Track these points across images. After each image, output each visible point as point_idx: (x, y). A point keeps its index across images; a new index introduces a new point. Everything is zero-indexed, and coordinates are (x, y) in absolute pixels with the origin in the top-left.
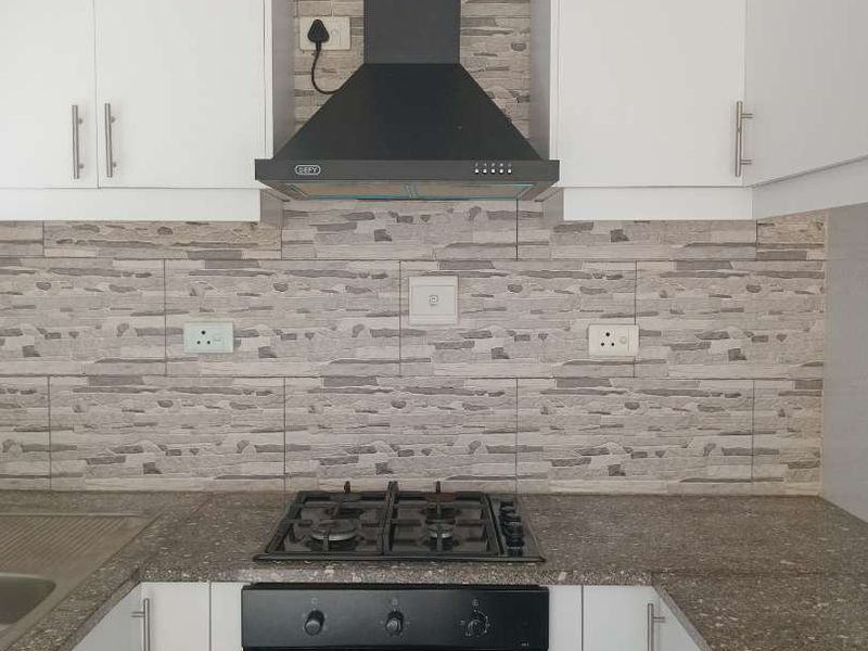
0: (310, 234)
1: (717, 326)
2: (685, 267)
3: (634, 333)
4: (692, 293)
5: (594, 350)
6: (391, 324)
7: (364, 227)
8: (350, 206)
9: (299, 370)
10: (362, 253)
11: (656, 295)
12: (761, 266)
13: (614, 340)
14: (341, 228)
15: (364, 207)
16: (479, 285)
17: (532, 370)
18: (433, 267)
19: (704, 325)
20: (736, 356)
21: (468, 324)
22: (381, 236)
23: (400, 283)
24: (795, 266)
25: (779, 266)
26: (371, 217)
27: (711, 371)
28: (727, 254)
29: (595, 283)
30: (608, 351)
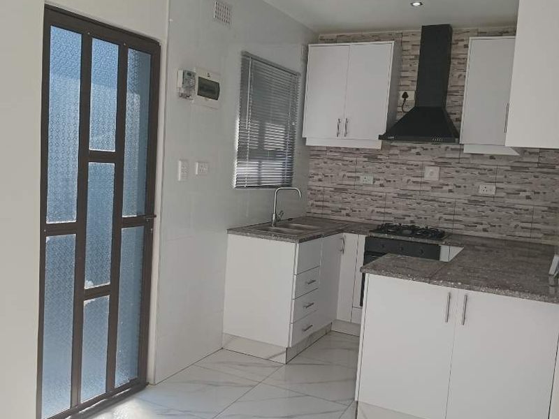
0: (397, 152)
1: (523, 187)
2: (514, 169)
3: (494, 187)
4: (514, 177)
5: (481, 192)
6: (419, 180)
7: (413, 151)
8: (409, 144)
9: (390, 191)
10: (412, 159)
11: (503, 176)
12: (539, 170)
13: (487, 189)
14: (406, 151)
15: (414, 145)
16: (446, 170)
17: (460, 197)
18: (433, 164)
19: (518, 187)
20: (528, 198)
21: (442, 181)
22: (418, 154)
23: (422, 168)
24: (551, 170)
25: (545, 170)
26: (415, 148)
27: (520, 202)
28: (528, 165)
29: (483, 172)
30: (485, 192)
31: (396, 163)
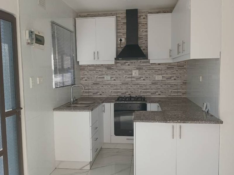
0: (120, 65)
1: (172, 75)
2: (168, 68)
3: (161, 76)
4: (169, 71)
5: (156, 79)
6: (130, 76)
7: (127, 64)
8: (125, 61)
9: (118, 82)
10: (126, 67)
11: (164, 72)
12: (178, 68)
13: (159, 78)
14: (124, 64)
15: (127, 61)
16: (141, 71)
17: (148, 82)
18: (135, 69)
19: (170, 76)
20: (175, 79)
21: (140, 76)
22: (129, 65)
23: (131, 71)
24: (182, 68)
25: (180, 68)
26: (128, 62)
27: (172, 82)
28: (173, 66)
29: (156, 70)
30: (158, 79)
31: (120, 70)
